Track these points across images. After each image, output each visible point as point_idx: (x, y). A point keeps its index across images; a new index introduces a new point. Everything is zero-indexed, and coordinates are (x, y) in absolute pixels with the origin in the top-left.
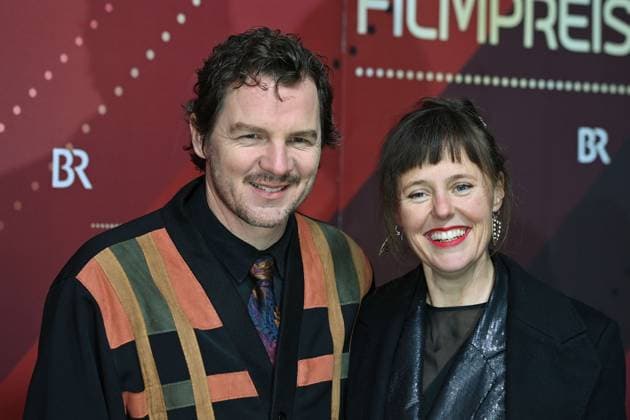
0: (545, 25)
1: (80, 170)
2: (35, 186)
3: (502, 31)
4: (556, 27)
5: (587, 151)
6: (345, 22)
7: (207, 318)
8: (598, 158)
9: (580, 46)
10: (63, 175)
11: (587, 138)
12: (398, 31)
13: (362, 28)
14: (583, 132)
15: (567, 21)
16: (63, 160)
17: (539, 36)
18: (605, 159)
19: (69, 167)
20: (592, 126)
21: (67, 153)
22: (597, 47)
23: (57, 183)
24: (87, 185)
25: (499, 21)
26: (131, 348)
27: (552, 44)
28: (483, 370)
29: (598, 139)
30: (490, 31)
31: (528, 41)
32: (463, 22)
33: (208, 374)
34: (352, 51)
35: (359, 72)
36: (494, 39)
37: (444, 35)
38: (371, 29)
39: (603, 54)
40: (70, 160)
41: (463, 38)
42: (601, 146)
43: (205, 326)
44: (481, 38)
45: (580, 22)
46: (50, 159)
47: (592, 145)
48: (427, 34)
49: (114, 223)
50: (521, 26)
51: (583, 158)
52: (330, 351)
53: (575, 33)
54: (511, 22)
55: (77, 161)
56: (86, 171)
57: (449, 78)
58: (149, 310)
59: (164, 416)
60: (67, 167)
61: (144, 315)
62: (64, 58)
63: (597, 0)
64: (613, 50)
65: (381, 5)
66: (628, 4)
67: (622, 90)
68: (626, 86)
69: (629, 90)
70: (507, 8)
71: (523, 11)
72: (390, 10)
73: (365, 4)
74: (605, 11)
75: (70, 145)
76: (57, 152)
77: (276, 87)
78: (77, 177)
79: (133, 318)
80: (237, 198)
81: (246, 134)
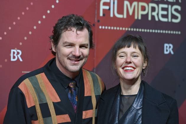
0: (155, 14)
1: (19, 56)
2: (6, 60)
3: (142, 15)
4: (158, 14)
5: (167, 51)
6: (96, 13)
7: (56, 99)
8: (170, 53)
9: (165, 20)
10: (14, 57)
11: (167, 47)
12: (112, 15)
13: (101, 15)
14: (166, 45)
15: (161, 12)
16: (14, 53)
17: (153, 17)
18: (172, 53)
19: (16, 55)
20: (168, 43)
21: (15, 51)
22: (170, 20)
23: (12, 60)
24: (21, 60)
25: (141, 13)
26: (34, 107)
27: (157, 19)
29: (170, 47)
30: (139, 15)
31: (150, 18)
32: (131, 13)
33: (56, 115)
34: (98, 21)
35: (100, 27)
36: (140, 18)
37: (125, 17)
38: (104, 15)
39: (172, 22)
40: (16, 53)
42: (171, 49)
43: (56, 101)
44: (136, 18)
45: (165, 13)
46: (10, 53)
47: (168, 49)
48: (120, 16)
49: (29, 71)
50: (148, 14)
51: (166, 53)
52: (92, 109)
53: (163, 16)
54: (145, 13)
55: (18, 53)
56: (21, 56)
57: (127, 29)
58: (39, 97)
60: (15, 55)
62: (14, 23)
63: (170, 6)
64: (174, 21)
65: (107, 8)
66: (179, 8)
67: (177, 33)
68: (178, 32)
69: (179, 33)
70: (143, 9)
71: (148, 10)
72: (110, 9)
73: (102, 7)
74: (172, 10)
75: (16, 49)
76: (12, 51)
77: (77, 31)
78: (18, 58)
79: (34, 99)
80: (65, 64)
81: (68, 45)
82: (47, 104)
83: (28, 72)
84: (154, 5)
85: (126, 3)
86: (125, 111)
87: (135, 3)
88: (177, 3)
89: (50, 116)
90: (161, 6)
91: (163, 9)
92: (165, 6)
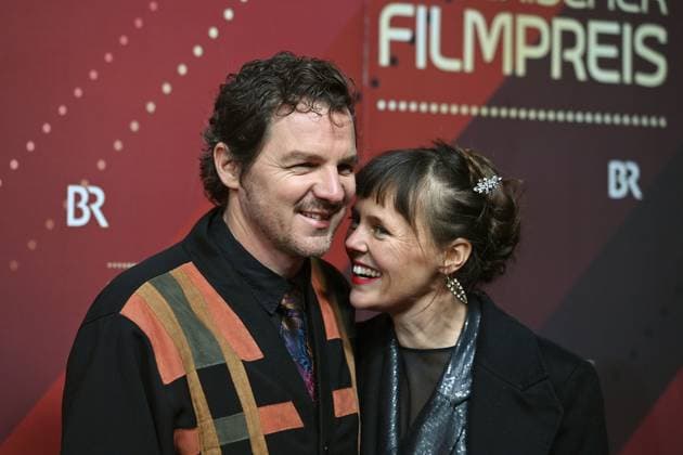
0: (574, 55)
1: (96, 207)
2: (50, 224)
3: (530, 62)
4: (585, 58)
5: (618, 186)
6: (366, 53)
8: (630, 193)
9: (610, 77)
10: (78, 213)
11: (618, 172)
12: (421, 62)
13: (384, 60)
14: (614, 166)
15: (597, 51)
16: (78, 197)
17: (568, 67)
18: (637, 193)
19: (84, 204)
20: (623, 159)
21: (81, 190)
22: (627, 78)
23: (72, 221)
24: (103, 223)
25: (526, 51)
27: (581, 74)
28: (451, 418)
29: (629, 173)
30: (517, 61)
31: (556, 72)
32: (488, 52)
33: (258, 406)
34: (374, 83)
35: (381, 105)
36: (521, 70)
37: (469, 65)
38: (393, 60)
39: (634, 86)
40: (85, 198)
41: (488, 69)
42: (633, 182)
43: (250, 358)
44: (507, 69)
45: (610, 51)
46: (65, 196)
47: (623, 179)
48: (451, 65)
49: (131, 262)
50: (548, 58)
51: (614, 193)
53: (604, 63)
54: (538, 52)
55: (92, 199)
56: (102, 209)
57: (474, 111)
59: (218, 451)
60: (82, 205)
61: (191, 348)
62: (78, 93)
63: (627, 29)
64: (644, 80)
65: (403, 35)
66: (660, 33)
67: (654, 122)
68: (658, 118)
69: (663, 122)
70: (533, 37)
71: (550, 41)
72: (413, 41)
73: (387, 34)
74: (636, 40)
75: (85, 182)
76: (72, 190)
77: (329, 113)
78: (93, 216)
79: (182, 352)
80: (287, 228)
81: (301, 161)
82: (224, 368)
83: (130, 265)
84: (572, 25)
85: (472, 18)
86: (417, 407)
87: (503, 19)
88: (652, 17)
89: (239, 409)
90: (596, 27)
91: (604, 39)
92: (611, 28)
